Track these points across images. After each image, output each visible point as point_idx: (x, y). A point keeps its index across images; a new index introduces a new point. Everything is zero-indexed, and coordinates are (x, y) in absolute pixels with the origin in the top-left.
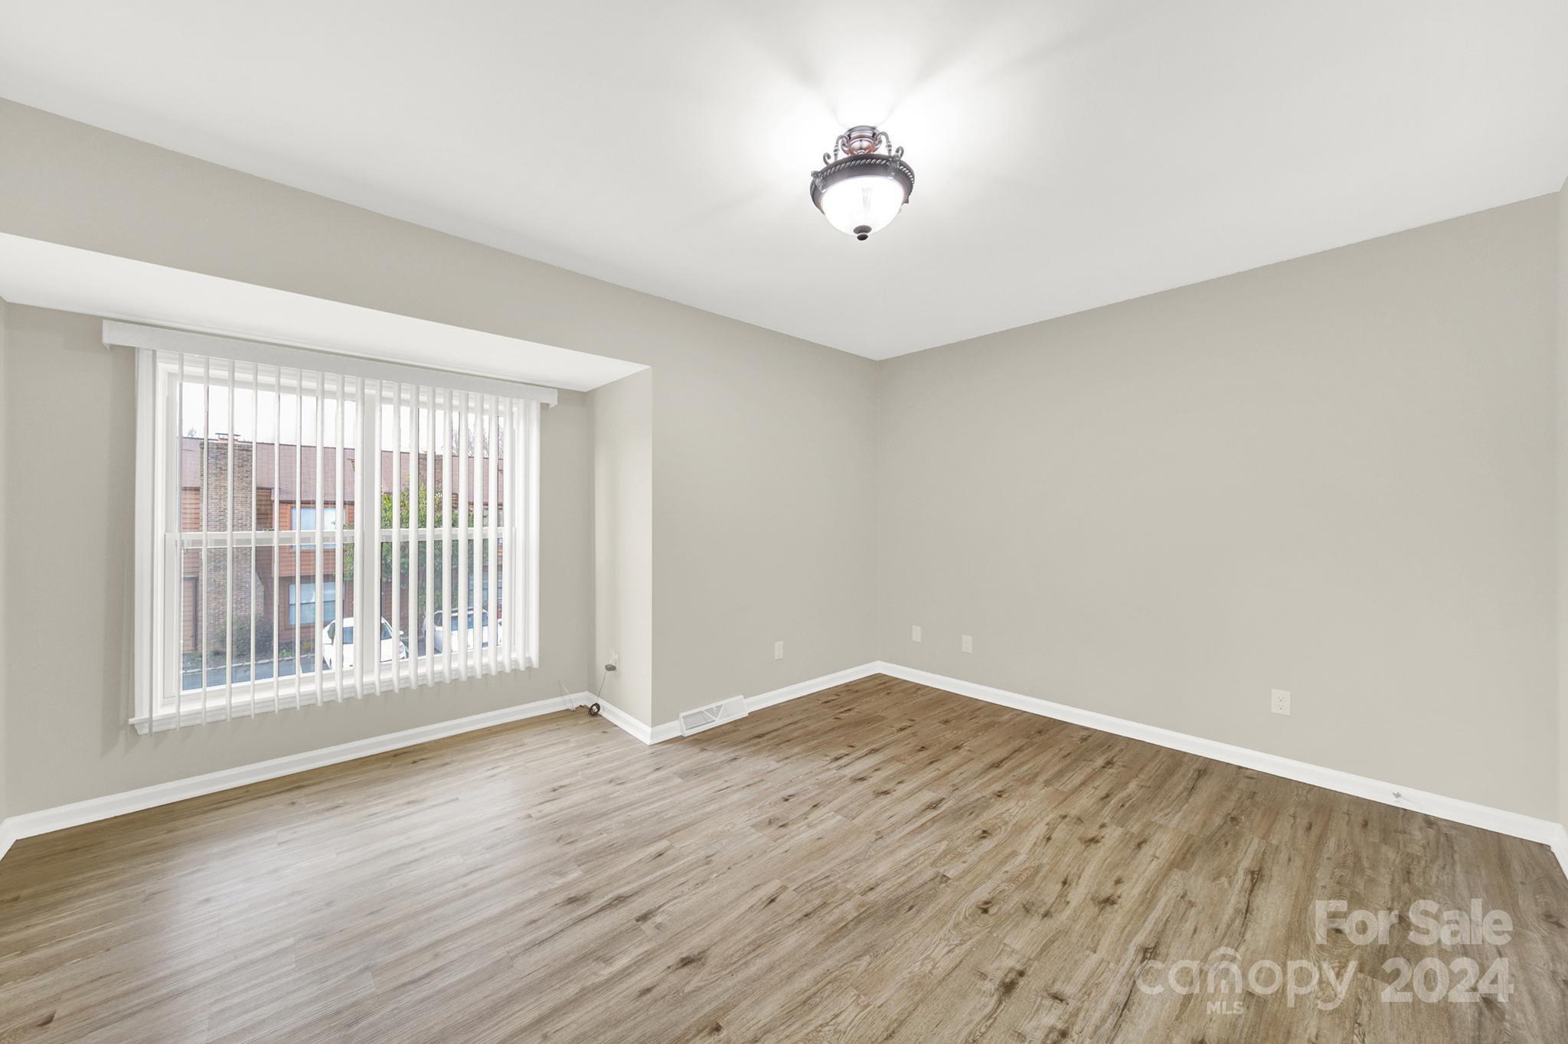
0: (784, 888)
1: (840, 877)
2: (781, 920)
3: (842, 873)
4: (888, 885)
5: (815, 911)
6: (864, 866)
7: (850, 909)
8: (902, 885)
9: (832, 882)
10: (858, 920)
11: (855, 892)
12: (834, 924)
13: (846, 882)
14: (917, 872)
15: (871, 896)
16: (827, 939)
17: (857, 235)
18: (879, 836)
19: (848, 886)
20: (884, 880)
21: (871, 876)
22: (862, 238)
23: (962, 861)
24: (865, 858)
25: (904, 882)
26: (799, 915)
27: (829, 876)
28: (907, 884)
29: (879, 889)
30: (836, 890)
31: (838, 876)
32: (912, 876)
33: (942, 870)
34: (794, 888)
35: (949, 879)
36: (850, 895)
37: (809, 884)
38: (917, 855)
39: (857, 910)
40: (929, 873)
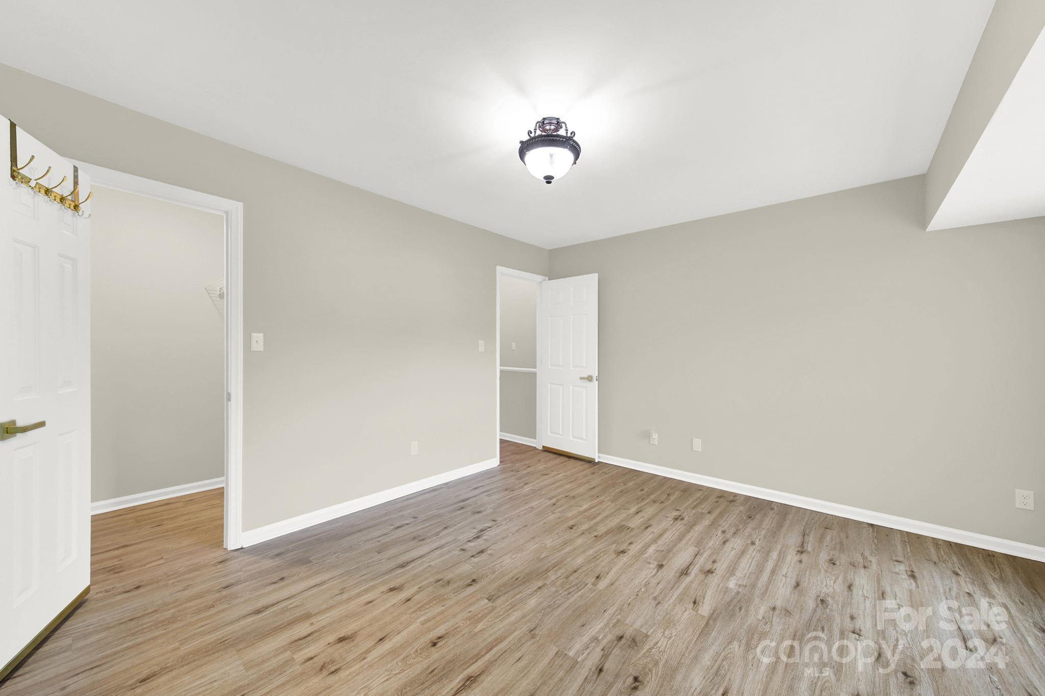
0: (594, 584)
1: (561, 594)
2: (588, 569)
3: (559, 597)
4: (529, 592)
5: (572, 574)
6: (545, 604)
7: (552, 576)
8: (520, 592)
9: (565, 591)
10: (547, 571)
11: (549, 586)
12: (560, 568)
13: (556, 591)
14: (508, 601)
15: (540, 584)
16: (562, 562)
17: (545, 181)
18: (533, 633)
19: (554, 589)
20: (532, 594)
21: (540, 596)
22: (549, 182)
23: (472, 613)
24: (545, 609)
25: (518, 594)
26: (579, 571)
27: (568, 594)
28: (516, 593)
29: (535, 588)
30: (562, 586)
31: (562, 595)
32: (512, 598)
33: (490, 604)
34: (589, 585)
35: (487, 598)
36: (553, 583)
37: (580, 588)
38: (504, 616)
39: (548, 576)
40: (499, 602)
